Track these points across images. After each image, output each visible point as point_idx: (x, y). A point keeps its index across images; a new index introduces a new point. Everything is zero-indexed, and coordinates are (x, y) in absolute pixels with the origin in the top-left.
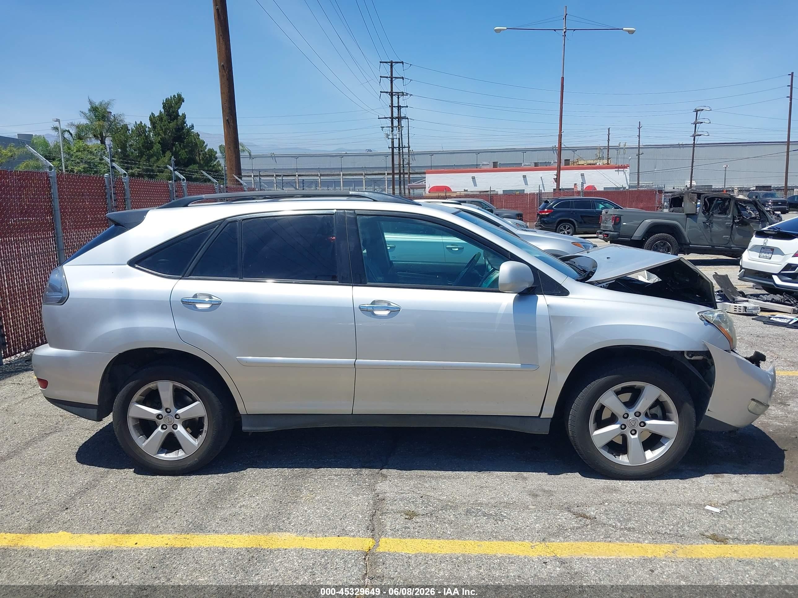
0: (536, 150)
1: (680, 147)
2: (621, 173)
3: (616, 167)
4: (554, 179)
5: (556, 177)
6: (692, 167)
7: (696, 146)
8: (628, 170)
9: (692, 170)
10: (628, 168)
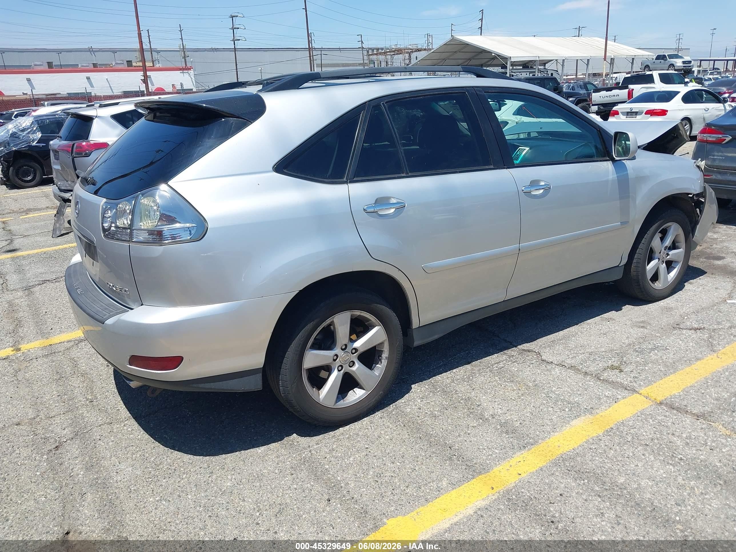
0: (71, 51)
1: (214, 51)
2: (186, 75)
3: (180, 69)
4: (142, 80)
5: (143, 78)
6: (237, 69)
7: (237, 51)
8: (192, 72)
9: (237, 72)
10: (192, 69)
